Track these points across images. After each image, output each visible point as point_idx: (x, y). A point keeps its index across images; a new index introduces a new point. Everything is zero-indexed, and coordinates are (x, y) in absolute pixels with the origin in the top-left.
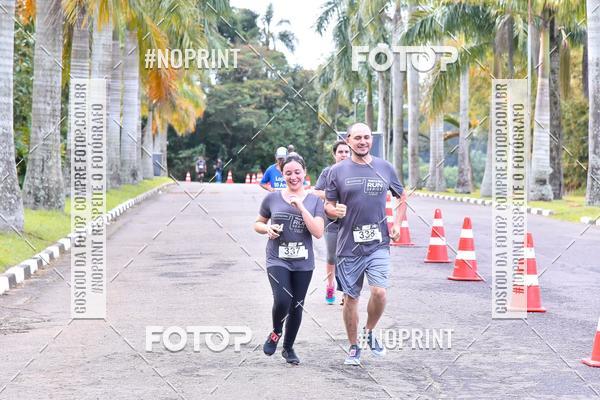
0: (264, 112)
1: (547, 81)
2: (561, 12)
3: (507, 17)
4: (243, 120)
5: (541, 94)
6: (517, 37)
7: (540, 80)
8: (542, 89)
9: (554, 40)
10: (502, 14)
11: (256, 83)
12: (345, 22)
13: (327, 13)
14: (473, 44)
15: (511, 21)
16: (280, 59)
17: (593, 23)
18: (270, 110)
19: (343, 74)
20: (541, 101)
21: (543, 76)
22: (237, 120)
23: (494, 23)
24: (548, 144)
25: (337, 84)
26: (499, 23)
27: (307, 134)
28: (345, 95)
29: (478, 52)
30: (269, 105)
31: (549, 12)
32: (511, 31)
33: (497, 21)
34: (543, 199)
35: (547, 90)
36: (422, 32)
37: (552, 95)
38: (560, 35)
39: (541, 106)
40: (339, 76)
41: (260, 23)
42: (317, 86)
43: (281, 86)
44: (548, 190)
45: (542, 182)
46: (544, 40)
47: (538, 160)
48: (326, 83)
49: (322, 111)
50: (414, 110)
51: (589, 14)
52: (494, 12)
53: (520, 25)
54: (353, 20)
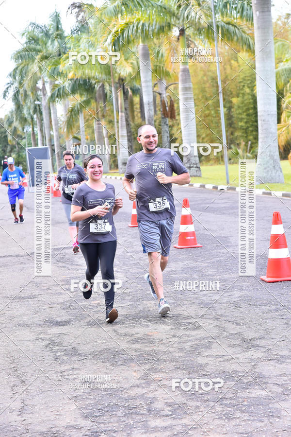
1: (123, 114)
2: (128, 79)
3: (101, 84)
5: (121, 121)
6: (107, 93)
7: (120, 114)
8: (121, 118)
9: (125, 93)
10: (98, 82)
12: (17, 92)
13: (7, 88)
14: (84, 98)
15: (103, 86)
17: (145, 84)
19: (18, 119)
20: (122, 124)
21: (122, 112)
23: (94, 87)
24: (127, 145)
25: (16, 124)
26: (97, 87)
27: (2, 150)
28: (20, 129)
29: (87, 102)
31: (122, 80)
32: (104, 91)
33: (96, 86)
35: (124, 119)
36: (59, 94)
37: (127, 120)
38: (128, 91)
39: (122, 126)
40: (16, 120)
42: (6, 126)
46: (120, 95)
47: (123, 153)
48: (10, 123)
49: (10, 138)
50: (57, 134)
51: (142, 79)
52: (93, 82)
53: (107, 87)
54: (21, 91)
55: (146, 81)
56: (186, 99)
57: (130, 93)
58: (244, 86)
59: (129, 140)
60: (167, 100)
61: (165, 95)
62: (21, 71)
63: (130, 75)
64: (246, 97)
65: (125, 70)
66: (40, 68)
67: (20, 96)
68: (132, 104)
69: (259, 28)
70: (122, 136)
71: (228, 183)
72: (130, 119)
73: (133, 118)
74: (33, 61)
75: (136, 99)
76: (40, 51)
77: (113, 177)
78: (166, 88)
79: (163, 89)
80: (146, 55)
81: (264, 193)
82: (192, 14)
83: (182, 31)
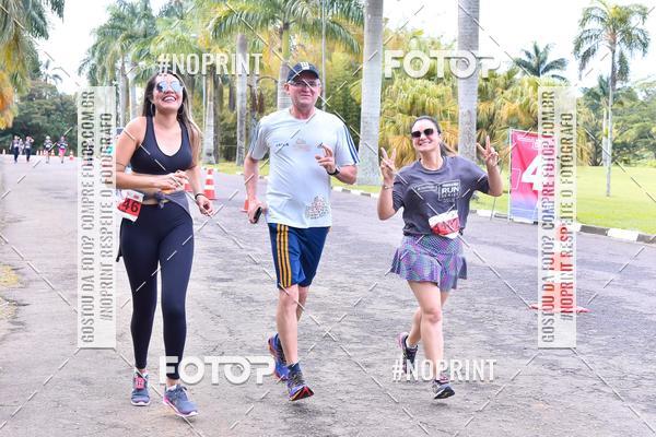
0: (45, 117)
4: (34, 121)
8: (210, 107)
9: (216, 82)
11: (41, 101)
12: (94, 70)
13: (83, 65)
16: (53, 89)
18: (49, 116)
20: (209, 113)
21: (210, 101)
22: (31, 120)
24: (213, 135)
30: (48, 113)
34: (210, 163)
35: (212, 108)
37: (215, 110)
38: (218, 80)
39: (209, 115)
41: (42, 69)
43: (54, 103)
44: (213, 158)
45: (209, 155)
46: (210, 83)
54: (99, 69)
57: (220, 82)
60: (257, 93)
61: (256, 87)
62: (102, 48)
66: (122, 47)
67: (97, 75)
68: (221, 93)
69: (369, 31)
70: (209, 126)
72: (218, 109)
73: (221, 109)
74: (116, 38)
75: (226, 91)
76: (125, 29)
78: (258, 81)
79: (255, 81)
80: (243, 46)
81: (363, 194)
82: (299, 9)
83: (286, 26)
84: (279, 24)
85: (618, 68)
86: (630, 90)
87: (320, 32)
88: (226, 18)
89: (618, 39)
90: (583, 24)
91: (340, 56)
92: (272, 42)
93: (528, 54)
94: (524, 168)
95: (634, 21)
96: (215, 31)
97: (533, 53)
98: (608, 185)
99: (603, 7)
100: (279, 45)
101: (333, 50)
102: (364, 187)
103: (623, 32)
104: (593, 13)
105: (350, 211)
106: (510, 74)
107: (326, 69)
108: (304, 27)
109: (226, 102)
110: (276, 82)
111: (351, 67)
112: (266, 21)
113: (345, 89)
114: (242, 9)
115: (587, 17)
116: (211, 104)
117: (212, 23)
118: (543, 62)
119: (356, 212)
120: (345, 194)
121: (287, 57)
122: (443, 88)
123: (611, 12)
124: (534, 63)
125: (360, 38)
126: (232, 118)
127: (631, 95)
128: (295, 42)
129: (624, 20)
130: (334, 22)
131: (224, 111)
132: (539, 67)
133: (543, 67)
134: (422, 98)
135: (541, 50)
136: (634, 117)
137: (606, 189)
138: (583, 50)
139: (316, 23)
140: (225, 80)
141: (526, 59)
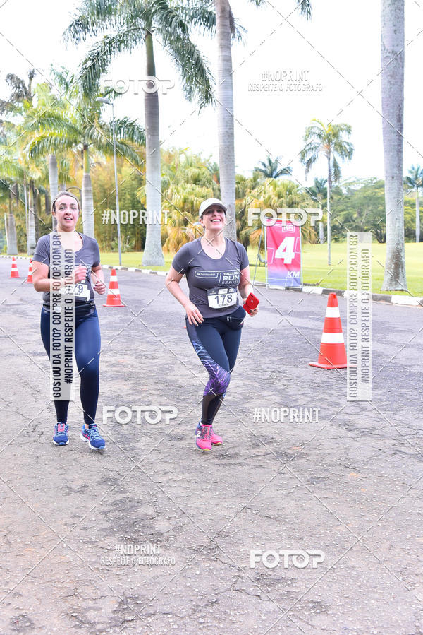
2: (37, 182)
5: (31, 214)
6: (19, 192)
9: (34, 193)
10: (13, 183)
15: (16, 186)
20: (31, 217)
26: (11, 187)
31: (32, 182)
32: (16, 191)
35: (33, 213)
37: (35, 214)
39: (31, 220)
46: (30, 193)
51: (50, 182)
52: (8, 182)
53: (19, 188)
55: (53, 184)
56: (87, 199)
57: (38, 193)
58: (125, 193)
59: (36, 230)
63: (40, 178)
64: (126, 202)
65: (36, 174)
68: (39, 201)
70: (31, 226)
71: (120, 265)
72: (37, 213)
73: (40, 212)
75: (43, 199)
77: (23, 258)
80: (54, 164)
81: (151, 273)
82: (95, 134)
83: (86, 147)
84: (80, 146)
85: (333, 172)
86: (337, 188)
87: (112, 151)
88: (39, 143)
89: (332, 149)
90: (306, 139)
91: (128, 170)
92: (76, 161)
93: (264, 165)
94: (277, 247)
95: (344, 136)
96: (31, 153)
97: (267, 164)
98: (329, 258)
99: (320, 126)
100: (81, 164)
101: (122, 166)
102: (152, 267)
103: (335, 144)
104: (313, 130)
105: (144, 287)
106: (255, 179)
107: (118, 180)
108: (100, 147)
109: (44, 208)
110: (81, 191)
111: (136, 178)
112: (70, 145)
113: (133, 195)
114: (52, 135)
115: (309, 133)
116: (32, 209)
117: (28, 147)
118: (275, 170)
119: (148, 287)
120: (138, 274)
121: (87, 171)
122: (207, 190)
123: (326, 130)
124: (268, 171)
125: (143, 155)
126: (49, 220)
127: (337, 192)
128: (93, 161)
129: (336, 135)
130: (122, 143)
131: (42, 215)
132: (272, 173)
133: (275, 174)
134: (191, 198)
135: (273, 161)
136: (341, 207)
137: (327, 259)
138: (307, 159)
139: (108, 145)
140: (42, 191)
141: (263, 168)
